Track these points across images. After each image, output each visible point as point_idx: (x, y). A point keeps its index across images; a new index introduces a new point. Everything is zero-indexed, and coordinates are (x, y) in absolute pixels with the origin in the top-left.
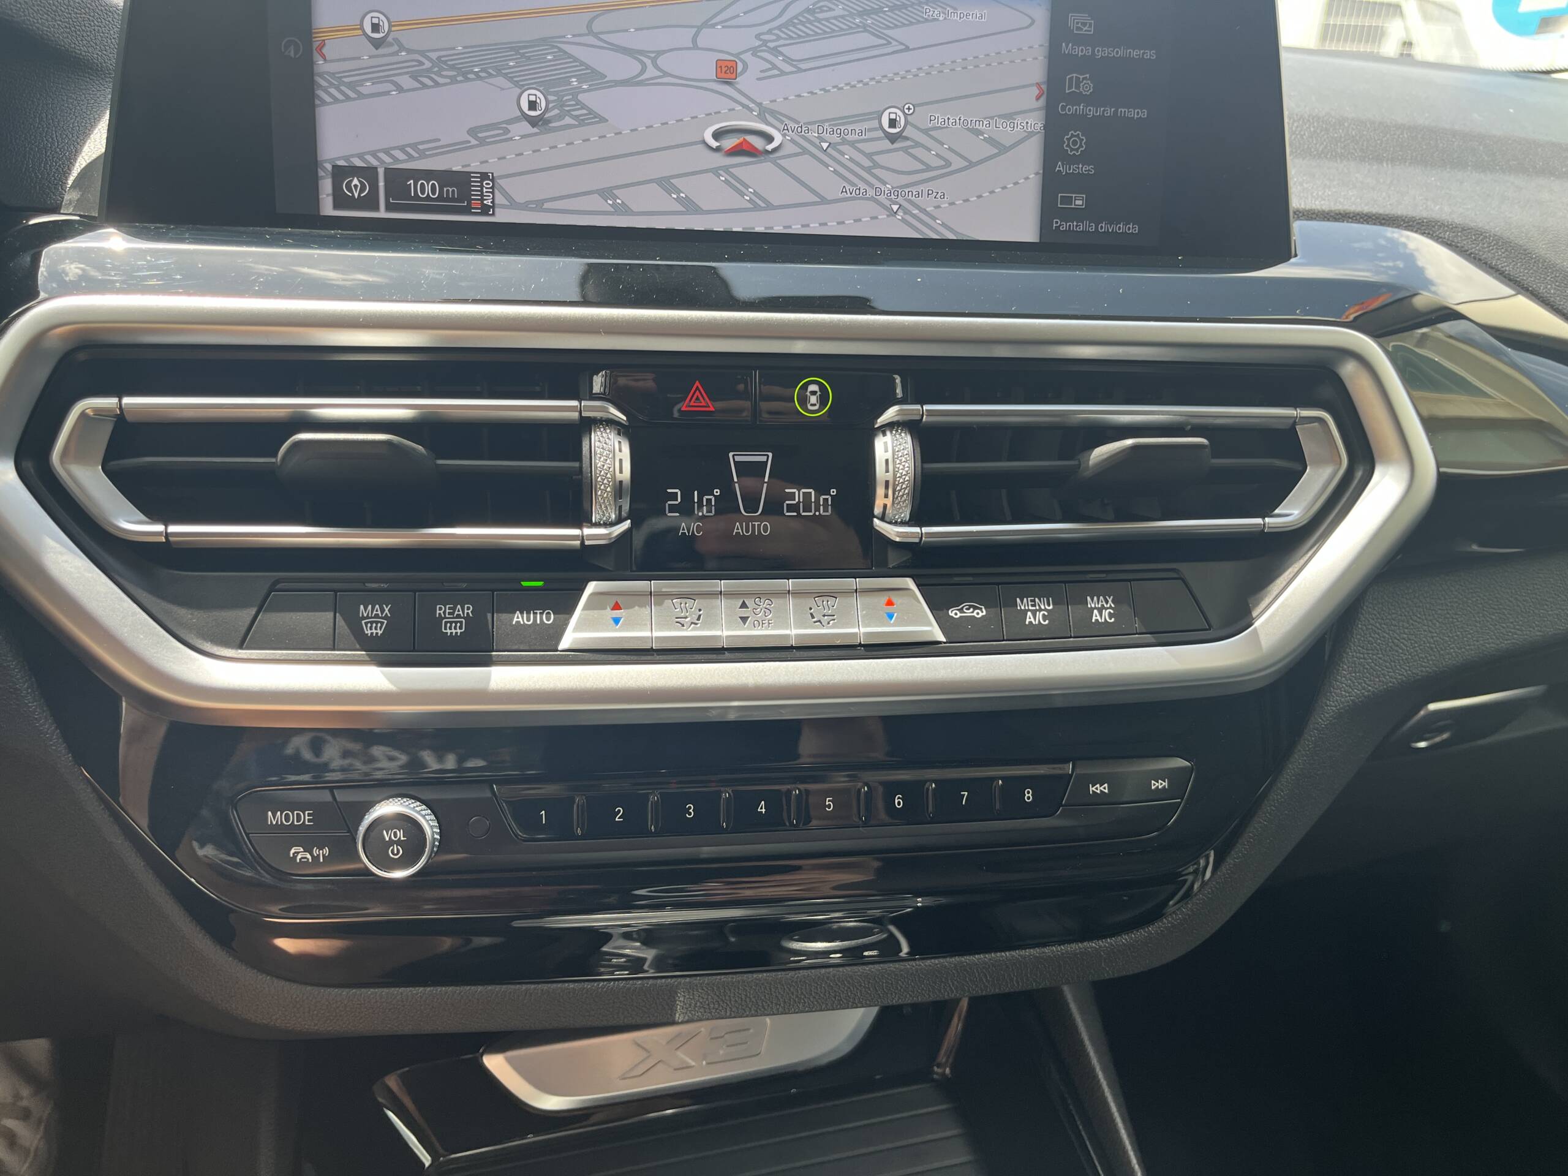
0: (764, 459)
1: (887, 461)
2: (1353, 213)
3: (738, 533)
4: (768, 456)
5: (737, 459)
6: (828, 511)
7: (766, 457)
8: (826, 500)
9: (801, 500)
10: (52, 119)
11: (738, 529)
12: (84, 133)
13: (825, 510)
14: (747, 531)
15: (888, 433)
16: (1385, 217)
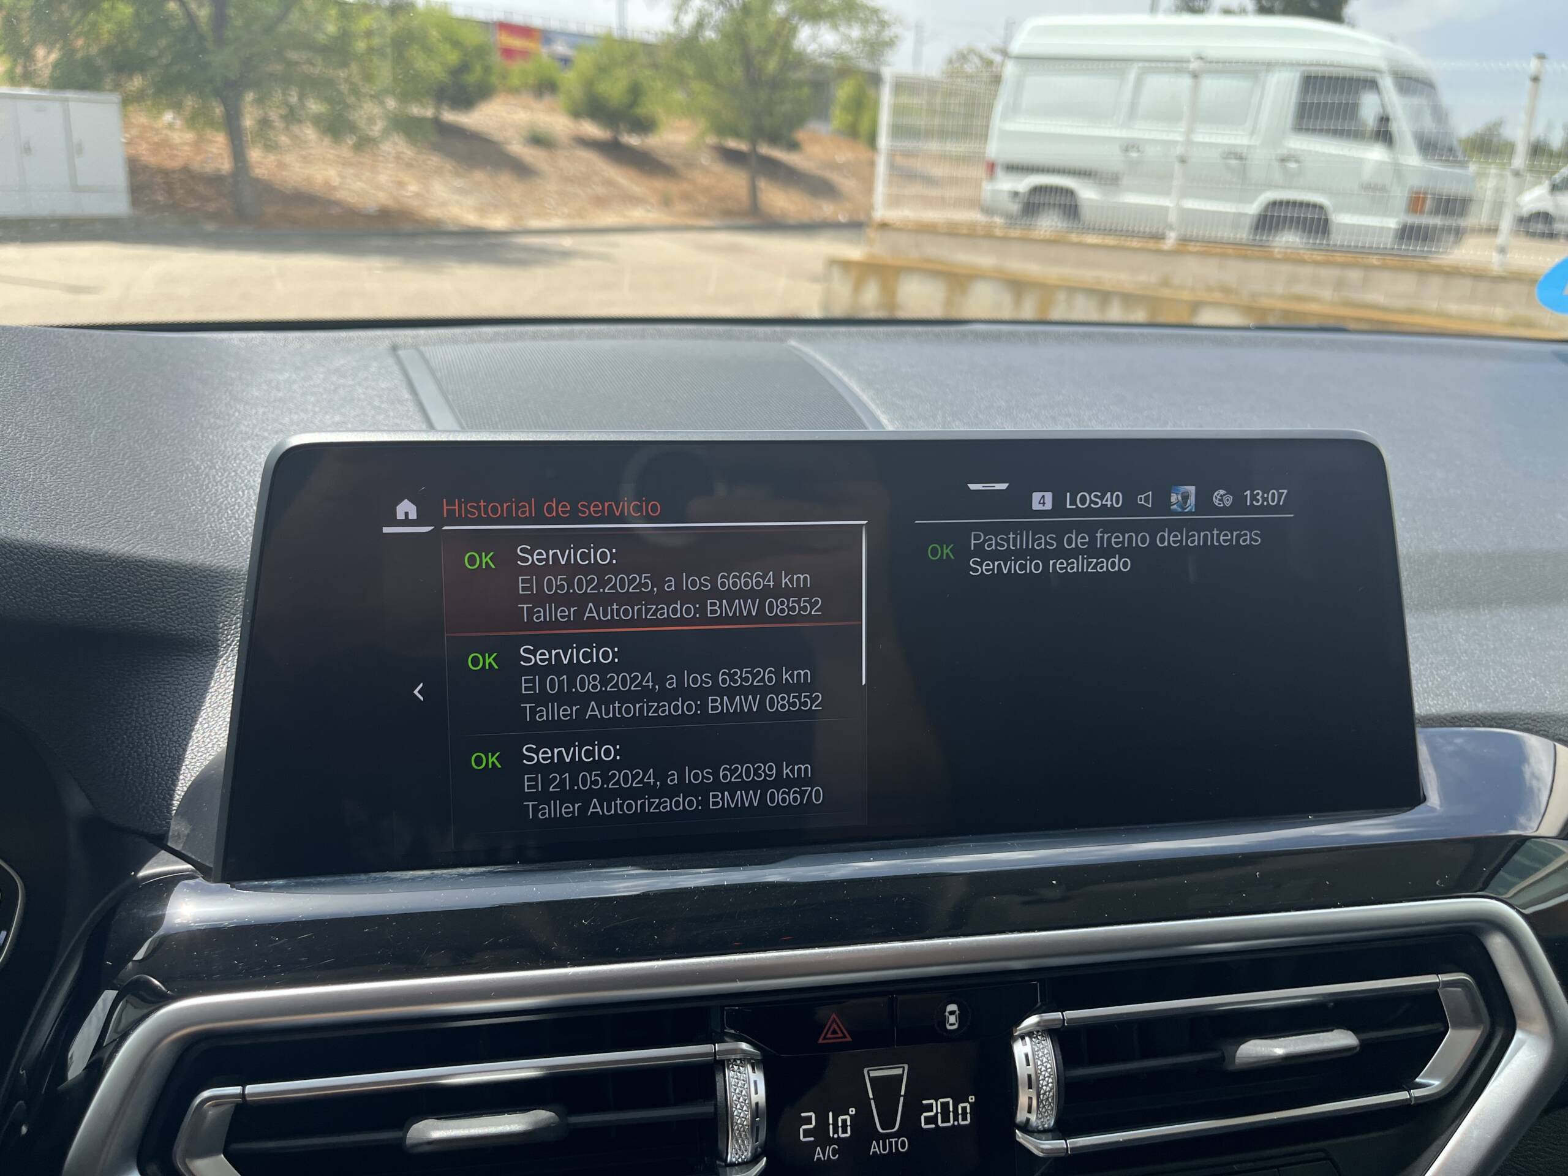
0: (899, 1071)
1: (1029, 1076)
2: (1469, 715)
3: (875, 1153)
4: (904, 1068)
5: (873, 1074)
6: (966, 1120)
7: (901, 1070)
8: (964, 1109)
9: (939, 1111)
10: (150, 714)
11: (875, 1148)
12: (185, 729)
13: (965, 1119)
14: (884, 1149)
15: (1027, 1039)
16: (1501, 717)
